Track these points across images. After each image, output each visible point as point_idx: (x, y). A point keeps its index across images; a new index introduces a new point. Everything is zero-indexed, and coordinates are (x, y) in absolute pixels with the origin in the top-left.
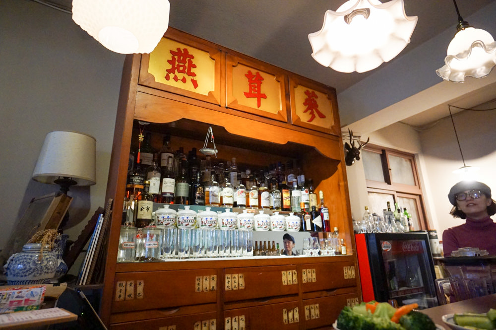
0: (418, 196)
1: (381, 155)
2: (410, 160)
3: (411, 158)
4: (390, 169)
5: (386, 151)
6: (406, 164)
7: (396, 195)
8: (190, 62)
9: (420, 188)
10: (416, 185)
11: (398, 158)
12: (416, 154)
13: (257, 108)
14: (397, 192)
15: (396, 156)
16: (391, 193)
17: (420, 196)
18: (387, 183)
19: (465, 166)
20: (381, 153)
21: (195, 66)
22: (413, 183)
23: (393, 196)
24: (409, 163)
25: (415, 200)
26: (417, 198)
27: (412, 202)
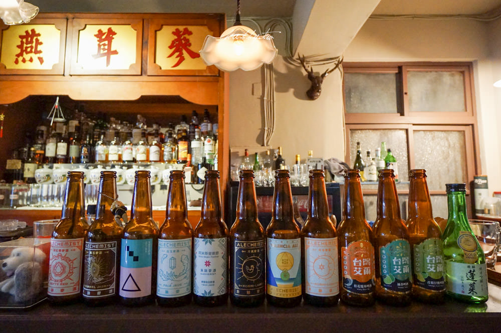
0: (470, 126)
1: (397, 74)
2: (462, 72)
4: (406, 93)
5: (404, 67)
7: (411, 129)
8: (37, 40)
9: (473, 115)
10: (466, 111)
13: (105, 67)
15: (428, 71)
16: (399, 128)
17: (473, 126)
18: (399, 114)
20: (397, 71)
21: (41, 43)
22: (462, 108)
23: (407, 130)
26: (468, 130)
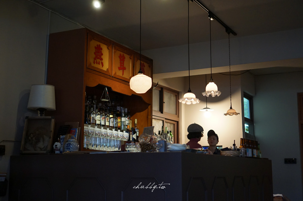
0: (176, 122)
1: (160, 91)
2: (176, 96)
3: (177, 94)
4: (164, 103)
5: (164, 89)
6: (173, 98)
7: (165, 120)
8: (101, 52)
9: (178, 117)
10: (176, 115)
11: (169, 94)
12: (180, 92)
13: (122, 76)
14: (166, 119)
15: (168, 93)
16: (162, 119)
17: (178, 122)
18: (160, 112)
19: (207, 108)
20: (160, 90)
21: (102, 54)
22: (175, 113)
23: (163, 121)
24: (175, 98)
25: (174, 124)
26: (175, 123)
27: (172, 126)
